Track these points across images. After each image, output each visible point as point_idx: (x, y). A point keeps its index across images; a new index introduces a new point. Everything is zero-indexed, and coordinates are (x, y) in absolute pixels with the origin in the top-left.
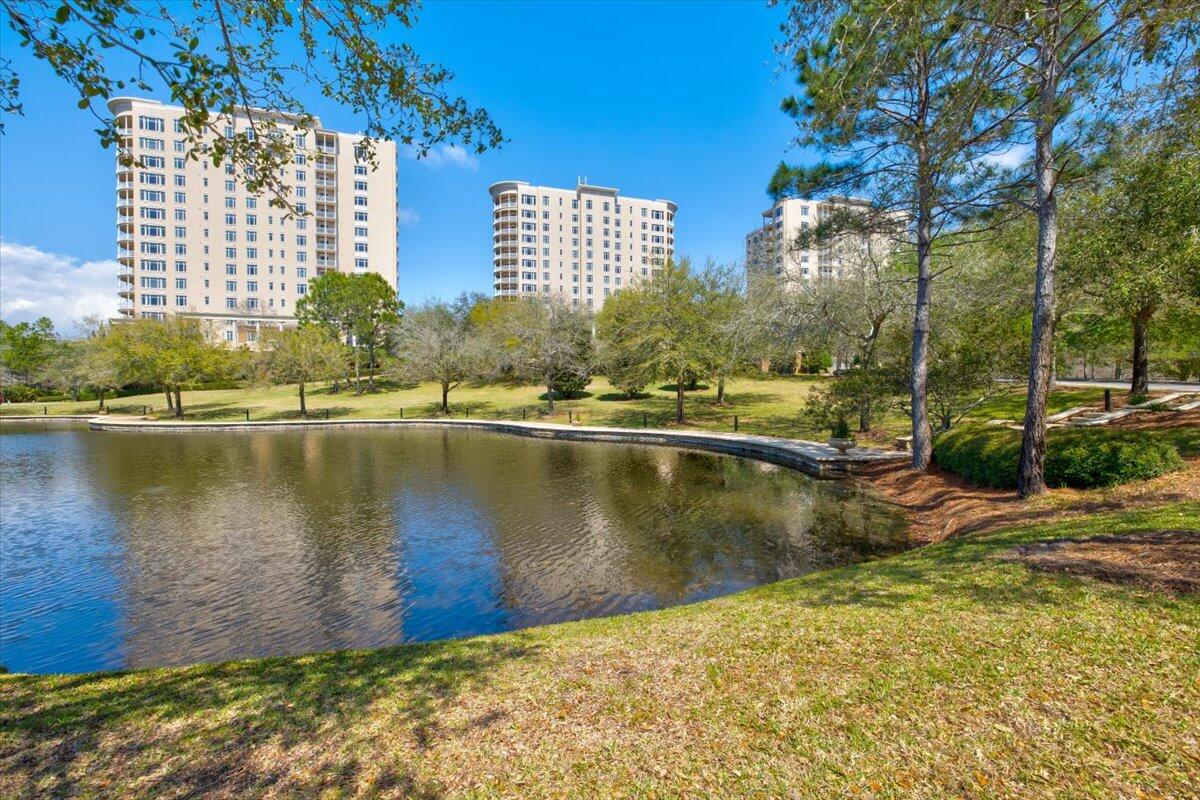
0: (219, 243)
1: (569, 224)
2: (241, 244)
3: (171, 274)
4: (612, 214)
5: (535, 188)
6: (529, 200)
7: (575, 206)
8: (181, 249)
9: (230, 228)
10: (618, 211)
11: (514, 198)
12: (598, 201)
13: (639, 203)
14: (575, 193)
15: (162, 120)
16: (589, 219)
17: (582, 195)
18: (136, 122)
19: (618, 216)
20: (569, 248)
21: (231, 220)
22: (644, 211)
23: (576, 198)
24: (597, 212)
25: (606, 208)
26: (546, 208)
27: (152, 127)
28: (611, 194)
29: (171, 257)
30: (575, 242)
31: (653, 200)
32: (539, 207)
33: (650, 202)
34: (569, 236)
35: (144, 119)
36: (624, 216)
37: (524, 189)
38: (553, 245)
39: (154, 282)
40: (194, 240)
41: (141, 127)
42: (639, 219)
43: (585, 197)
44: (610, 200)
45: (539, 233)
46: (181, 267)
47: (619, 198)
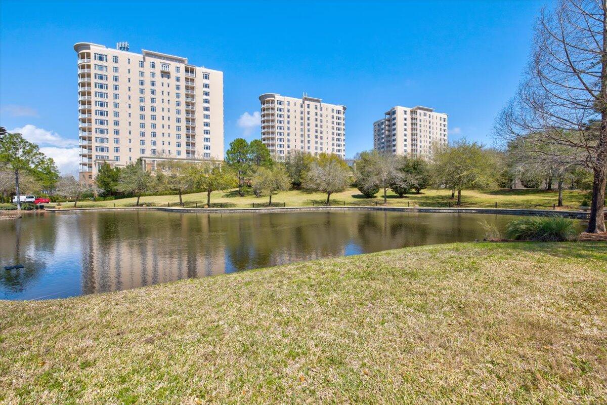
0: (136, 121)
1: (299, 116)
2: (148, 121)
3: (111, 136)
4: (318, 111)
5: (283, 97)
6: (280, 103)
7: (302, 107)
8: (117, 123)
9: (142, 113)
10: (321, 110)
11: (273, 102)
12: (313, 104)
13: (331, 106)
14: (302, 100)
15: (106, 56)
16: (309, 113)
17: (305, 101)
18: (92, 56)
19: (321, 112)
20: (299, 127)
21: (142, 109)
22: (333, 109)
23: (302, 103)
24: (312, 110)
25: (316, 108)
26: (288, 107)
27: (101, 59)
28: (318, 101)
29: (111, 127)
30: (302, 124)
31: (337, 105)
32: (285, 107)
33: (335, 106)
34: (299, 121)
35: (96, 55)
36: (324, 112)
37: (278, 97)
38: (292, 125)
39: (102, 140)
40: (123, 119)
41: (95, 59)
42: (330, 114)
43: (307, 102)
44: (318, 104)
45: (285, 119)
46: (117, 132)
47: (322, 103)
